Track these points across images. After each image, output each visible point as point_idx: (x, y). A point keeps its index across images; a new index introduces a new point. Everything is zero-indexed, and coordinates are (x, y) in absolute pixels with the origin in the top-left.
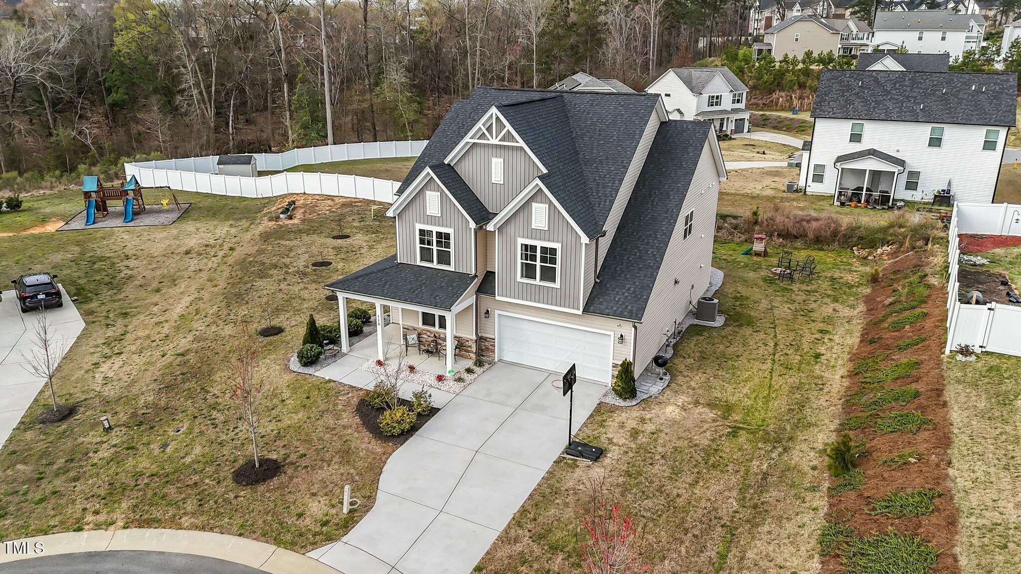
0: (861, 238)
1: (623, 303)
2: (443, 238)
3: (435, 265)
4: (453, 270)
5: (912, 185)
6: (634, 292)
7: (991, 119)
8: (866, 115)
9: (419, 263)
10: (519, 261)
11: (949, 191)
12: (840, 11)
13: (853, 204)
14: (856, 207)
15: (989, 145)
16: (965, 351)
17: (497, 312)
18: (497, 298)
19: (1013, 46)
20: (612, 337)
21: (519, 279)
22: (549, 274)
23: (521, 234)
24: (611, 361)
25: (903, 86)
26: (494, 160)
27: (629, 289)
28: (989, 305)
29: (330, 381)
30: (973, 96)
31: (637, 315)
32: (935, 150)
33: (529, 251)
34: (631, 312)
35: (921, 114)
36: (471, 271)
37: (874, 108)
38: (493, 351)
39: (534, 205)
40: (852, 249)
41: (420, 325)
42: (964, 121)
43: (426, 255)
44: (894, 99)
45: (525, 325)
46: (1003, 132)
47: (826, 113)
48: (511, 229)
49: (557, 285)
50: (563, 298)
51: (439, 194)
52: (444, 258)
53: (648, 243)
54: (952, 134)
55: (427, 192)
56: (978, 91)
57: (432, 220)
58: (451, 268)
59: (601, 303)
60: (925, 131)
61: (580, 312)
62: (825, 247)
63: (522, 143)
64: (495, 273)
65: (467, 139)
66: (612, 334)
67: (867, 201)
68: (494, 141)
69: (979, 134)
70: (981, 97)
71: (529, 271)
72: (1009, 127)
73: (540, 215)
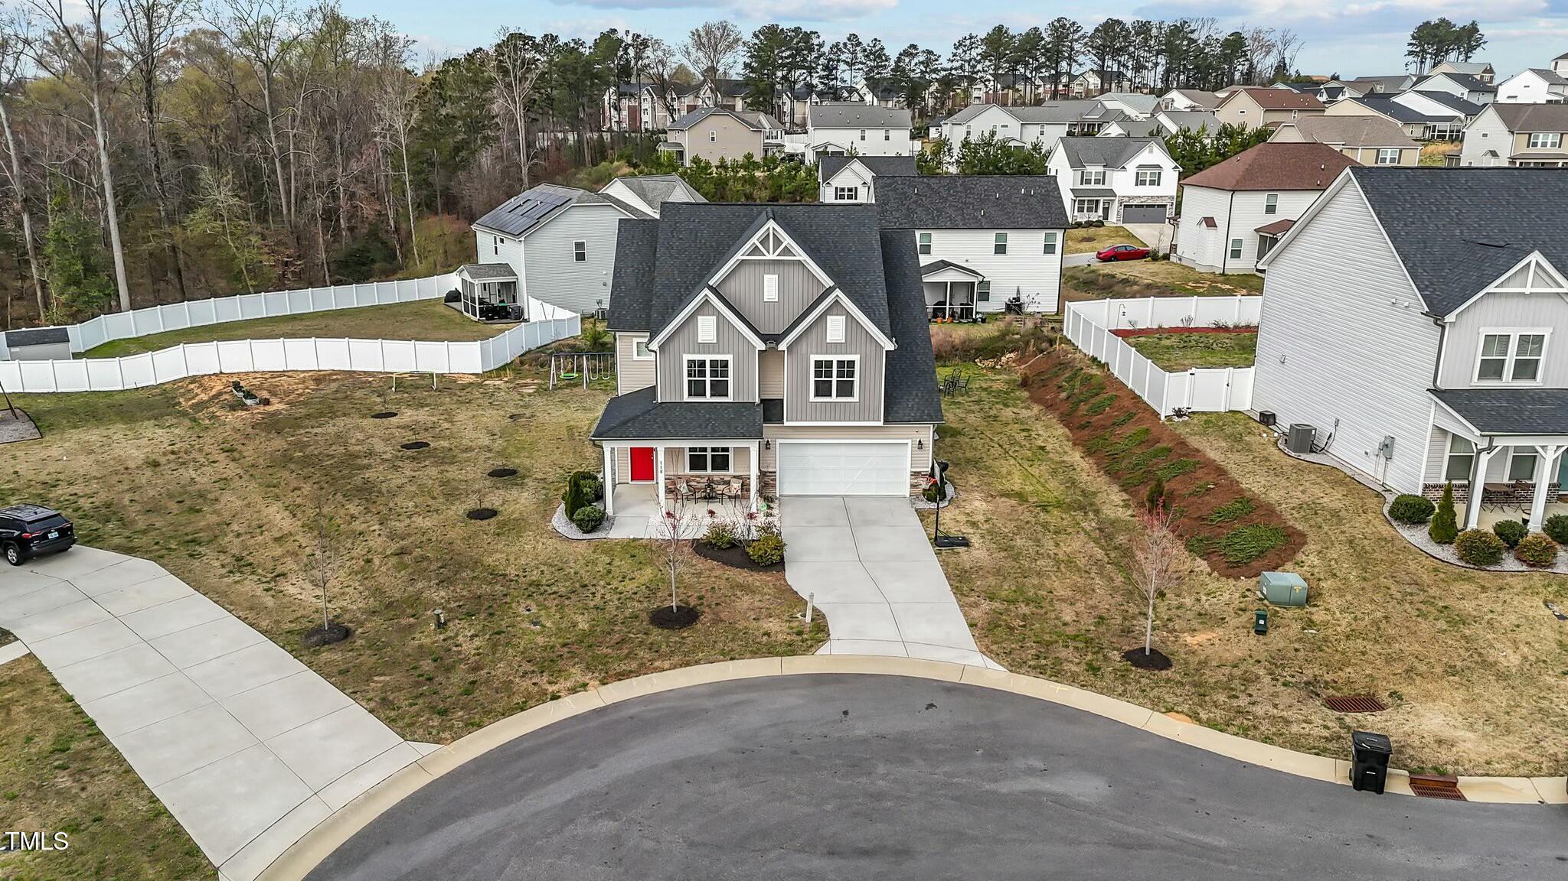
0: (977, 350)
1: (918, 409)
2: (720, 368)
3: (708, 398)
4: (732, 401)
5: (984, 297)
6: (923, 397)
7: (1047, 222)
8: (933, 224)
9: (686, 398)
10: (812, 379)
11: (1017, 299)
12: (728, 102)
13: (939, 320)
14: (942, 323)
15: (1049, 249)
16: (1179, 413)
17: (779, 441)
18: (786, 424)
19: (964, 146)
20: (910, 445)
21: (812, 398)
22: (846, 389)
23: (814, 350)
24: (909, 470)
25: (957, 192)
26: (766, 277)
27: (917, 395)
28: (1190, 371)
29: (634, 540)
30: (1025, 200)
31: (937, 417)
32: (1000, 257)
33: (823, 368)
34: (929, 415)
35: (983, 220)
36: (754, 398)
37: (938, 216)
38: (774, 486)
39: (829, 318)
40: (974, 362)
41: (687, 471)
42: (1024, 226)
43: (697, 389)
44: (953, 206)
45: (811, 451)
46: (1059, 234)
47: (893, 224)
48: (803, 347)
49: (856, 399)
50: (860, 411)
51: (715, 318)
52: (720, 388)
53: (912, 351)
54: (1015, 239)
55: (699, 317)
56: (1028, 195)
57: (706, 347)
58: (730, 399)
59: (897, 412)
60: (989, 238)
61: (881, 424)
62: (947, 363)
63: (801, 255)
64: (782, 400)
65: (739, 256)
66: (909, 441)
67: (952, 315)
68: (772, 257)
69: (1038, 238)
70: (1033, 200)
71: (822, 389)
72: (1065, 229)
73: (836, 328)
